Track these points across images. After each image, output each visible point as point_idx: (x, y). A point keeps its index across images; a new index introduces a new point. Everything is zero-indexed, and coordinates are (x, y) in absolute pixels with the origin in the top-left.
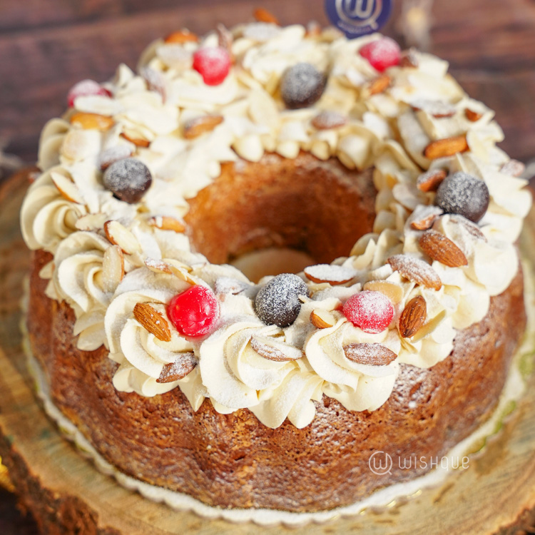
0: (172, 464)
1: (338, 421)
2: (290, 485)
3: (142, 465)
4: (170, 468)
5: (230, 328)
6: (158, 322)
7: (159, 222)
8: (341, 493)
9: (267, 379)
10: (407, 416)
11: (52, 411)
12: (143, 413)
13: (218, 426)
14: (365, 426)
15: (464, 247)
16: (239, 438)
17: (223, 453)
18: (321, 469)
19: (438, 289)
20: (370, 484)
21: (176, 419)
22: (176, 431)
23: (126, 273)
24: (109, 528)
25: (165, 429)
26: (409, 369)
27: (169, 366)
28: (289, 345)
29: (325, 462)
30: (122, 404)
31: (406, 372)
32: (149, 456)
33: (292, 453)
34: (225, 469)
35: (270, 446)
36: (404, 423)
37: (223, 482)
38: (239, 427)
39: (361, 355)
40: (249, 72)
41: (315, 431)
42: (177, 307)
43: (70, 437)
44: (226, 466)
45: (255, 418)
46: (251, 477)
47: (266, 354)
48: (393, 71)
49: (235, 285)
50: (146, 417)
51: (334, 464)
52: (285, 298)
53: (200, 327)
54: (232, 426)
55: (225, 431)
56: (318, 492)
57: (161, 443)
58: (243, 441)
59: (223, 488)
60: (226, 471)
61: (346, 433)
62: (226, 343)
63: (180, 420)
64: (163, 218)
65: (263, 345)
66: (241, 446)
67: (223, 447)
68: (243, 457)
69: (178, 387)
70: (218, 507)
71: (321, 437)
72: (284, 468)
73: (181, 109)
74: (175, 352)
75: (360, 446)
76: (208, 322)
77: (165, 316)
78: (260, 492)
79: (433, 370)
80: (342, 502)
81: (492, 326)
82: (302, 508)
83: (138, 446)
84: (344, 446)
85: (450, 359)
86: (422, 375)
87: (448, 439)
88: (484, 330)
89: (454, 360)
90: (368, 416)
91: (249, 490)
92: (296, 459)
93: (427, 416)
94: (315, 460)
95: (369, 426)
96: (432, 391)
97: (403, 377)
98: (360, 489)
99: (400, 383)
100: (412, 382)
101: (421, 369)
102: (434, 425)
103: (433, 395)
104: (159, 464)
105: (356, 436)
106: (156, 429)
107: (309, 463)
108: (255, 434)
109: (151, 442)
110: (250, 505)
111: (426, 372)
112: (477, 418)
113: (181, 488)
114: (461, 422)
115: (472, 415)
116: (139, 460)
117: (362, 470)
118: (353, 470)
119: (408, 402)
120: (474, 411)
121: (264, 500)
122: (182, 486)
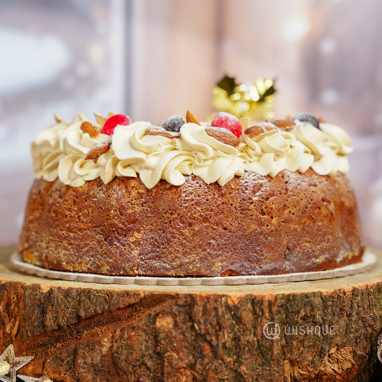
0: (87, 245)
1: (200, 192)
2: (165, 248)
10: (252, 206)
12: (74, 201)
13: (120, 193)
14: (220, 202)
16: (133, 202)
17: (121, 217)
18: (187, 231)
25: (86, 211)
29: (190, 225)
31: (251, 176)
32: (72, 242)
33: (168, 215)
34: (121, 232)
35: (153, 211)
36: (250, 213)
37: (118, 245)
38: (133, 193)
41: (184, 195)
44: (121, 229)
45: (145, 188)
46: (139, 244)
47: (155, 131)
50: (75, 204)
51: (197, 228)
54: (129, 193)
55: (123, 196)
57: (82, 226)
58: (136, 206)
59: (118, 251)
60: (122, 235)
61: (205, 201)
63: (97, 199)
66: (133, 211)
67: (121, 210)
68: (134, 222)
71: (188, 200)
72: (162, 231)
78: (144, 258)
79: (271, 183)
80: (203, 271)
81: (319, 186)
82: (173, 272)
83: (66, 235)
84: (204, 212)
85: (286, 186)
86: (263, 181)
87: (289, 260)
88: (313, 184)
89: (288, 187)
90: (222, 195)
91: (136, 255)
92: (170, 221)
93: (267, 213)
94: (183, 223)
95: (223, 203)
96: (270, 195)
97: (249, 178)
98: (217, 265)
99: (247, 181)
100: (254, 182)
101: (262, 176)
102: (273, 228)
103: (271, 199)
104: (79, 248)
105: (213, 208)
106: (80, 214)
107: (179, 225)
108: (144, 200)
109: (76, 227)
110: (136, 272)
111: (265, 180)
112: (313, 259)
113: (90, 267)
114: (299, 252)
115: (308, 251)
116: (65, 249)
117: (218, 245)
118: (211, 241)
119: (252, 195)
120: (310, 250)
121: (146, 267)
122: (91, 265)
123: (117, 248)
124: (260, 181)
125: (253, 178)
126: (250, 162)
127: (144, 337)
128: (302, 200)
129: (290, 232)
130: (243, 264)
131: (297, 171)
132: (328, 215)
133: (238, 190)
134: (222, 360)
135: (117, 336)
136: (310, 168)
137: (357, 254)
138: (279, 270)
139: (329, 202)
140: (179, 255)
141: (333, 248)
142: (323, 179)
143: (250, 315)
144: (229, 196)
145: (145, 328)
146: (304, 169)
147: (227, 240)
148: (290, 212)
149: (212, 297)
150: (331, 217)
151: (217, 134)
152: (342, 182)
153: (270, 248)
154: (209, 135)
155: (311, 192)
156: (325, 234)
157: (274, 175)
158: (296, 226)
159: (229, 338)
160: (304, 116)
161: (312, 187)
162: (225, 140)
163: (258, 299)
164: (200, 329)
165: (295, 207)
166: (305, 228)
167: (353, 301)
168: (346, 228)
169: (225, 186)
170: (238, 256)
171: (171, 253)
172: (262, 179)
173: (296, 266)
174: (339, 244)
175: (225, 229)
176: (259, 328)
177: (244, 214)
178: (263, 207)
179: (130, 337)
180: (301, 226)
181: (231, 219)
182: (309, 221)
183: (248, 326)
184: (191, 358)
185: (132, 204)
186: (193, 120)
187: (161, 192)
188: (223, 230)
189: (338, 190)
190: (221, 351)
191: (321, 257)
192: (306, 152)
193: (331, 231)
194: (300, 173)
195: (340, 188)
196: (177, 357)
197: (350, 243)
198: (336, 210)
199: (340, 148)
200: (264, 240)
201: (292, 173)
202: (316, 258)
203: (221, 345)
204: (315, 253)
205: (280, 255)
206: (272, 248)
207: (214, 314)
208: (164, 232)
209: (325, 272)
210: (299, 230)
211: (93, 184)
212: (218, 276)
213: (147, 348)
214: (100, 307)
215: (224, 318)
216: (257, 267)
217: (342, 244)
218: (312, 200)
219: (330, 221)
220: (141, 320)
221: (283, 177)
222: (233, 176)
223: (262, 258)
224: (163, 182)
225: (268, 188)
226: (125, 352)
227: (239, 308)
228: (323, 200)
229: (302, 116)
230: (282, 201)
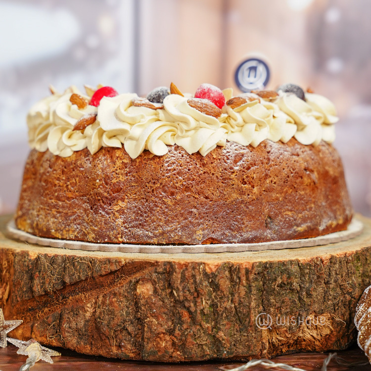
0: (74, 213)
1: (182, 161)
2: (148, 216)
3: (56, 220)
4: (73, 218)
8: (183, 228)
10: (233, 176)
12: (62, 171)
13: (105, 163)
14: (202, 172)
16: (117, 172)
17: (106, 186)
18: (169, 200)
21: (82, 169)
25: (74, 181)
29: (172, 194)
30: (51, 170)
31: (233, 146)
32: (61, 210)
33: (151, 184)
34: (106, 201)
35: (137, 181)
36: (231, 182)
37: (103, 213)
38: (118, 163)
41: (166, 165)
44: (106, 198)
46: (123, 213)
47: (139, 102)
50: (63, 173)
51: (178, 197)
54: (114, 162)
56: (167, 222)
57: (70, 195)
58: (120, 176)
59: (103, 219)
60: (107, 204)
61: (187, 170)
63: (84, 169)
66: (118, 180)
67: (106, 179)
68: (118, 191)
71: (170, 170)
72: (145, 200)
78: (127, 226)
79: (253, 152)
80: (184, 239)
81: (302, 156)
82: (155, 240)
83: (55, 204)
84: (185, 182)
85: (267, 155)
86: (244, 150)
87: (270, 229)
88: (295, 153)
89: (270, 157)
90: (204, 165)
91: (120, 223)
92: (153, 190)
93: (248, 183)
94: (165, 192)
95: (204, 173)
96: (252, 164)
97: (231, 148)
98: (198, 233)
99: (229, 150)
100: (236, 152)
101: (244, 146)
102: (254, 197)
103: (252, 168)
104: (66, 216)
105: (195, 177)
106: (68, 183)
107: (161, 194)
108: (128, 170)
109: (64, 196)
110: (120, 240)
111: (247, 150)
112: (295, 227)
113: (77, 235)
114: (281, 221)
115: (290, 220)
116: (54, 217)
117: (199, 214)
118: (193, 210)
119: (233, 165)
120: (292, 218)
121: (130, 235)
122: (78, 233)
123: (102, 216)
124: (242, 151)
125: (235, 148)
126: (232, 132)
127: (125, 303)
128: (284, 169)
129: (272, 201)
130: (224, 233)
131: (280, 141)
132: (310, 184)
133: (220, 159)
134: (201, 325)
135: (100, 302)
136: (293, 137)
137: (341, 222)
138: (260, 239)
139: (312, 171)
140: (161, 224)
141: (315, 216)
142: (307, 149)
143: (228, 282)
144: (210, 166)
145: (126, 294)
146: (287, 139)
147: (209, 209)
148: (272, 181)
149: (190, 265)
150: (314, 186)
151: (198, 105)
152: (327, 151)
153: (251, 217)
154: (191, 106)
155: (293, 162)
156: (307, 203)
157: (256, 145)
158: (277, 195)
159: (206, 305)
160: (289, 87)
161: (294, 157)
162: (206, 111)
163: (235, 267)
164: (178, 296)
165: (277, 176)
166: (287, 197)
167: (331, 269)
168: (330, 197)
169: (207, 155)
170: (220, 225)
171: (153, 221)
172: (244, 149)
173: (277, 234)
174: (322, 213)
175: (207, 198)
176: (236, 295)
177: (225, 183)
178: (245, 177)
179: (111, 303)
180: (283, 195)
181: (213, 188)
182: (291, 190)
183: (225, 293)
184: (170, 323)
185: (116, 173)
186: (177, 91)
187: (144, 162)
188: (205, 199)
189: (322, 159)
190: (199, 317)
191: (302, 225)
192: (290, 122)
193: (313, 200)
194: (283, 143)
195: (325, 157)
196: (157, 323)
197: (335, 212)
198: (319, 179)
199: (325, 118)
200: (245, 209)
201: (274, 142)
202: (298, 226)
203: (199, 311)
204: (296, 222)
205: (261, 224)
206: (253, 217)
207: (192, 281)
208: (147, 201)
209: (307, 240)
210: (280, 199)
211: (81, 155)
212: (199, 244)
213: (128, 314)
214: (83, 274)
215: (202, 285)
216: (238, 235)
217: (325, 212)
218: (294, 170)
219: (313, 190)
220: (123, 286)
221: (265, 146)
222: (216, 146)
223: (243, 226)
224: (146, 152)
225: (249, 158)
226: (107, 317)
227: (217, 276)
228: (306, 169)
229: (287, 87)
230: (263, 170)
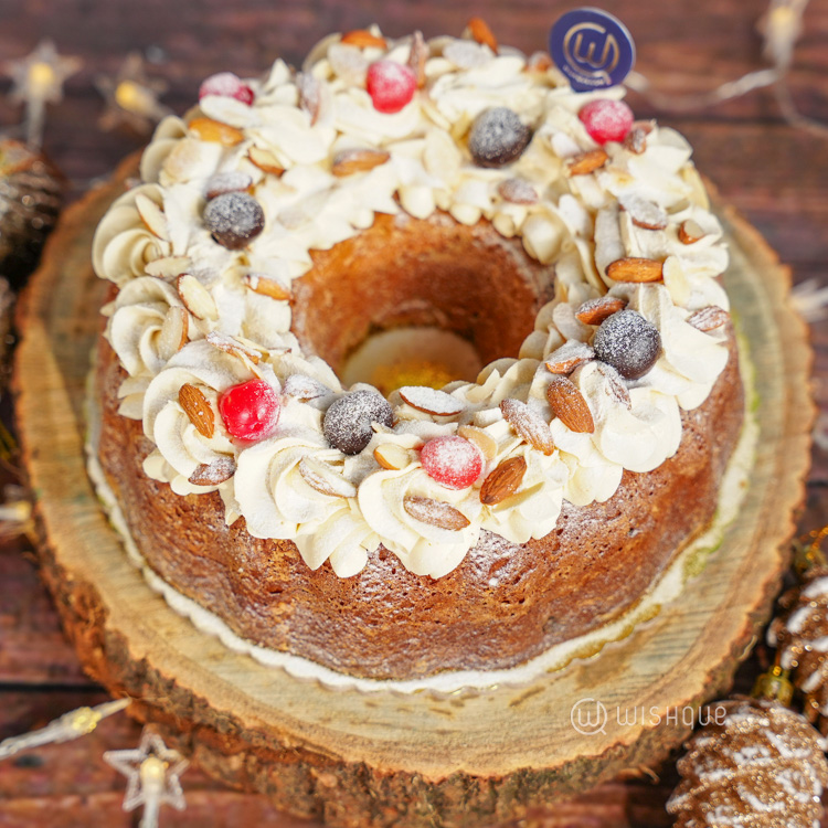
0: (204, 577)
1: (393, 580)
2: (332, 638)
3: (171, 568)
4: (202, 581)
5: (280, 441)
6: (201, 413)
7: (254, 282)
8: (393, 664)
9: (308, 512)
10: (486, 594)
11: (95, 472)
12: (177, 510)
14: (429, 594)
15: (597, 409)
16: (275, 569)
17: (257, 581)
18: (368, 629)
19: (549, 453)
20: (433, 662)
21: (211, 527)
22: (211, 540)
23: (189, 341)
24: (117, 632)
25: (198, 534)
26: (495, 539)
27: (204, 466)
28: (345, 479)
29: (375, 623)
30: (156, 492)
31: (490, 542)
32: (179, 559)
33: (335, 602)
34: (257, 599)
35: (312, 588)
36: (482, 601)
37: (254, 614)
38: (276, 556)
39: (421, 512)
40: (434, 103)
41: (364, 584)
42: (230, 400)
43: (106, 510)
44: (258, 597)
45: (297, 550)
46: (288, 617)
47: (312, 483)
48: (614, 148)
49: (311, 387)
50: (179, 515)
51: (385, 628)
52: (354, 422)
53: (248, 431)
54: (269, 554)
55: (259, 557)
56: (365, 655)
57: (193, 549)
58: (281, 574)
59: (254, 620)
60: (259, 602)
61: (402, 596)
62: (274, 458)
63: (215, 530)
64: (260, 278)
65: (310, 472)
66: (277, 579)
67: (256, 574)
68: (279, 591)
69: (218, 491)
70: (249, 641)
71: (370, 593)
72: (326, 617)
73: (339, 133)
74: (216, 452)
75: (421, 614)
76: (259, 428)
77: (214, 407)
78: (297, 637)
79: (528, 548)
81: (628, 509)
84: (398, 610)
85: (557, 538)
86: (511, 550)
87: (551, 633)
88: (614, 512)
89: (561, 541)
90: (433, 585)
92: (340, 611)
93: (513, 600)
94: (362, 618)
95: (433, 594)
96: (523, 572)
97: (486, 546)
98: (419, 665)
99: (480, 553)
100: (496, 556)
101: (511, 543)
102: (524, 613)
103: (523, 578)
105: (415, 603)
107: (355, 620)
108: (295, 569)
109: (183, 544)
111: (517, 548)
112: (598, 617)
114: (572, 617)
115: (589, 611)
117: (422, 643)
118: (410, 641)
120: (593, 608)
121: (302, 648)
123: (253, 617)
124: (506, 554)
125: (493, 548)
128: (586, 552)
133: (463, 568)
140: (355, 654)
143: (459, 791)
144: (445, 583)
148: (560, 574)
149: (397, 774)
155: (606, 534)
158: (570, 587)
161: (610, 522)
165: (572, 565)
171: (341, 647)
172: (510, 548)
173: (563, 635)
178: (507, 594)
180: (581, 583)
181: (448, 609)
182: (597, 574)
188: (433, 624)
190: (412, 813)
202: (602, 613)
203: (411, 810)
204: (601, 609)
208: (330, 619)
210: (575, 590)
211: (208, 502)
215: (417, 793)
216: (489, 661)
218: (606, 546)
223: (499, 652)
230: (546, 567)
